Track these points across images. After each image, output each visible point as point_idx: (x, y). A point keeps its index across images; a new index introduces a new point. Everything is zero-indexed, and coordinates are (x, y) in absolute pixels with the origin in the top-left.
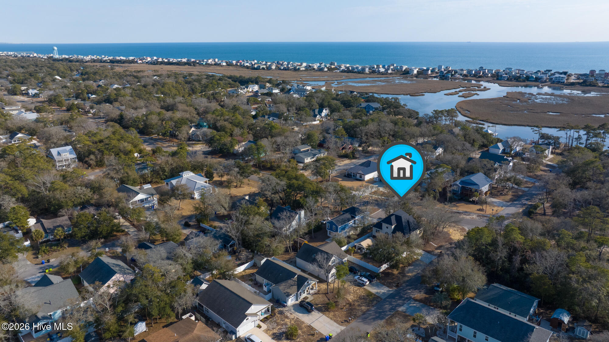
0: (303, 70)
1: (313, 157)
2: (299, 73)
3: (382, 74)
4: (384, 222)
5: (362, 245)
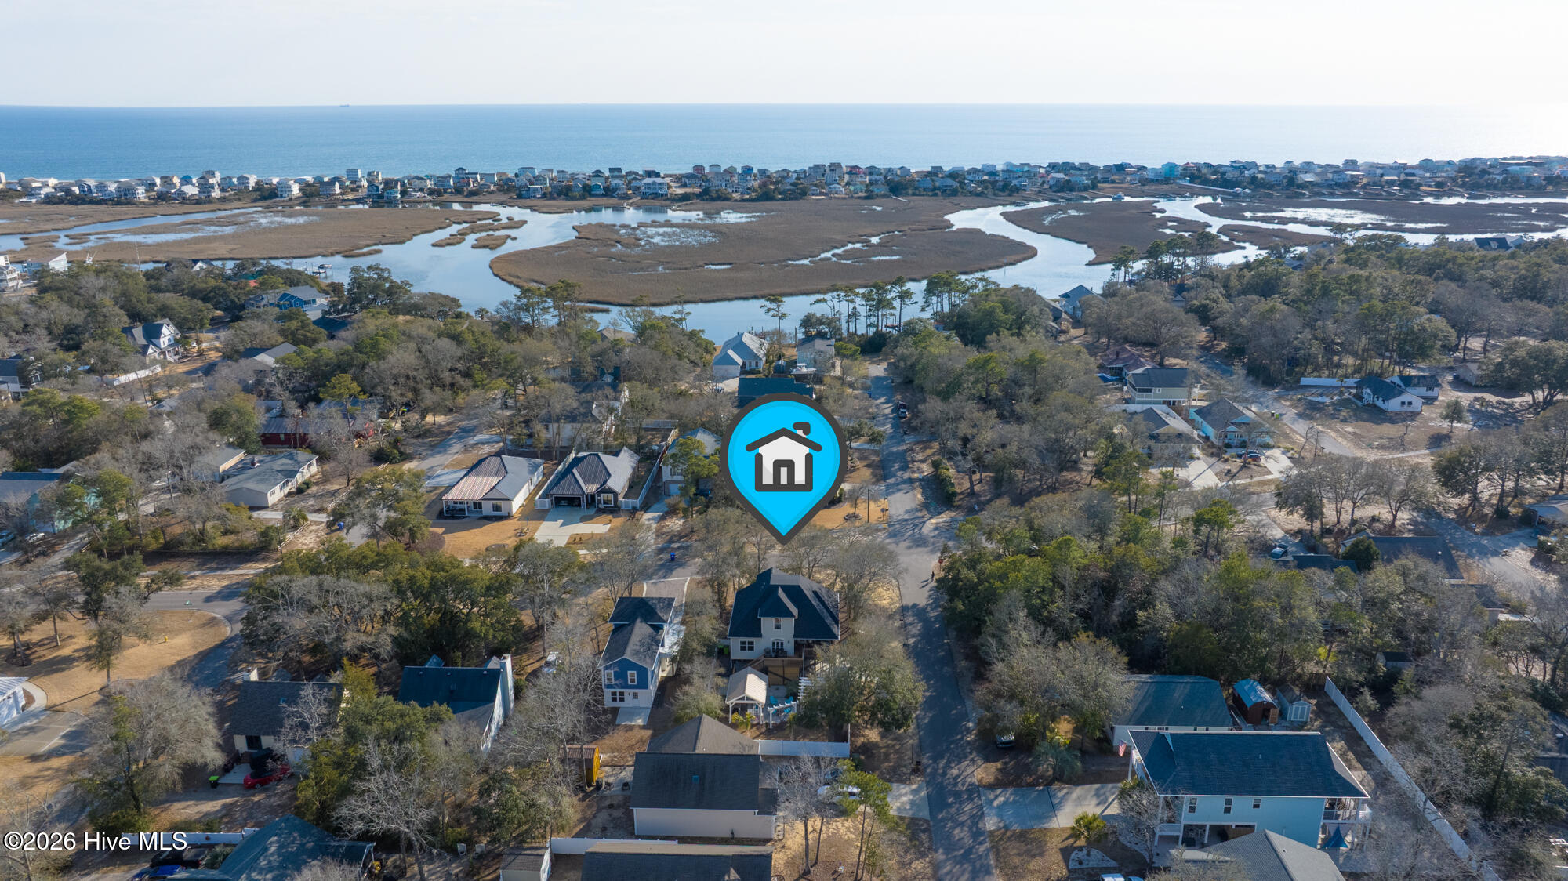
1: (288, 482)
3: (198, 201)
4: (767, 614)
5: (748, 698)
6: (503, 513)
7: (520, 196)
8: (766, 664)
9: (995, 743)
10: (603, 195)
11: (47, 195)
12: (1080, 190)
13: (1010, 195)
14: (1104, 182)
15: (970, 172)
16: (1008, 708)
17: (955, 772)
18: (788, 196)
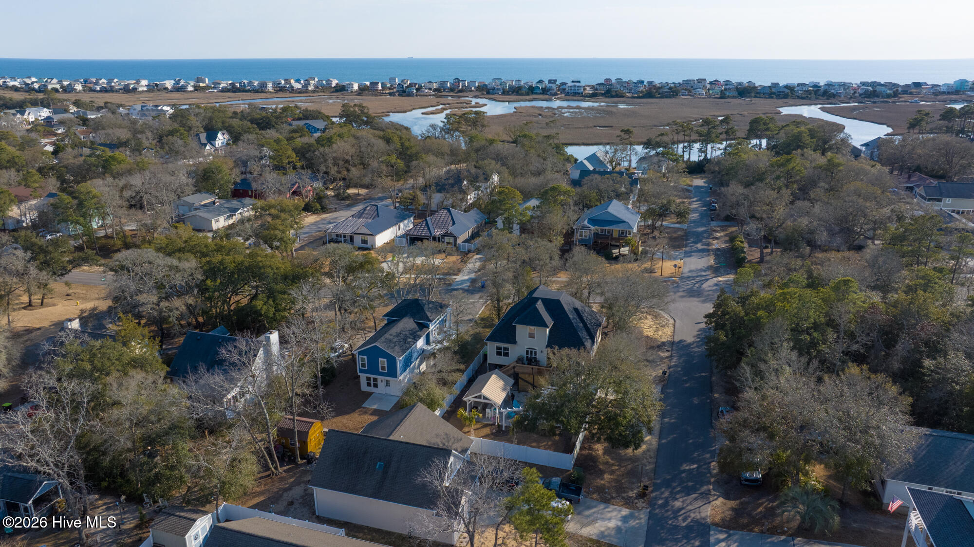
0: (143, 91)
1: (232, 216)
2: (137, 96)
3: (299, 92)
4: (523, 322)
5: (485, 398)
6: (369, 245)
7: (488, 93)
8: (517, 370)
9: (739, 479)
10: (541, 93)
11: (222, 88)
12: (883, 97)
13: (828, 99)
14: (903, 94)
15: (799, 85)
16: (755, 440)
17: (678, 504)
18: (663, 96)
